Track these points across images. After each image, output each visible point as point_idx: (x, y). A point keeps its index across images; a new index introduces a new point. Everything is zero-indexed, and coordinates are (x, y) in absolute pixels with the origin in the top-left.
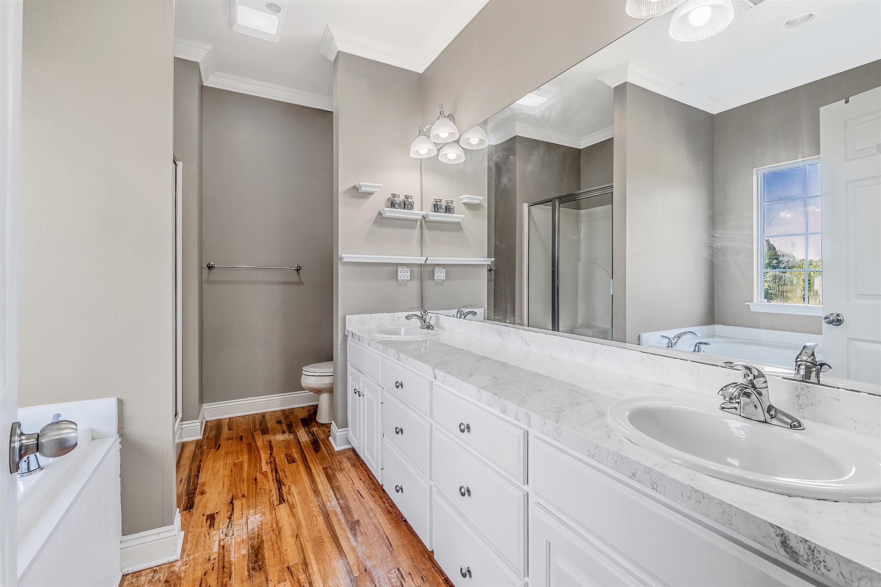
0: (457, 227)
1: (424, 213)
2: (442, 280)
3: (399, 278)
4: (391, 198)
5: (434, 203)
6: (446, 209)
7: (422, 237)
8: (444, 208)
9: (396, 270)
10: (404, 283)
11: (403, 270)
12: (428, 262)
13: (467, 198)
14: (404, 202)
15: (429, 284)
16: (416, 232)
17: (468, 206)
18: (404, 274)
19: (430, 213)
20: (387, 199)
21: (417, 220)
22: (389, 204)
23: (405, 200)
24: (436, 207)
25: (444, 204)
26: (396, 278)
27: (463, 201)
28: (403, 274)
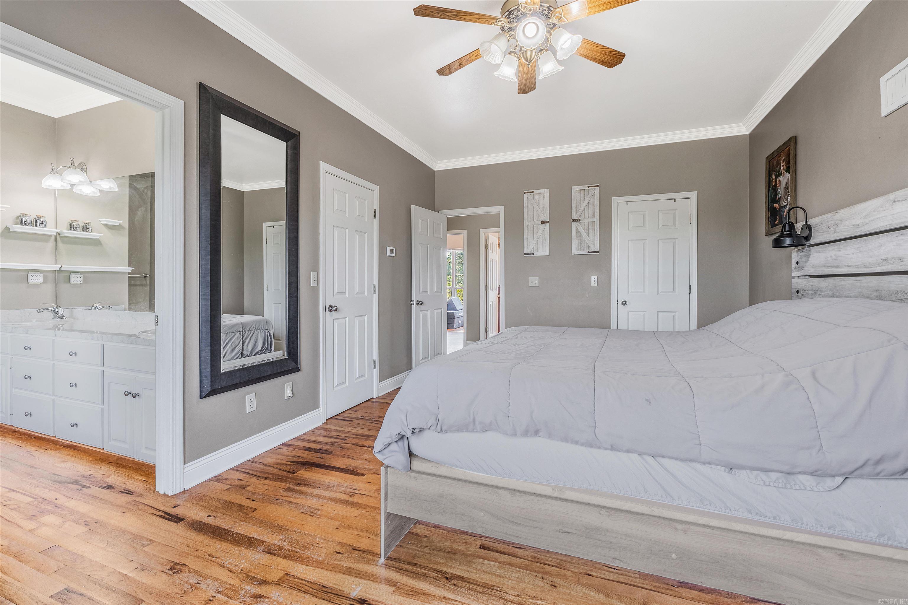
0: (97, 243)
1: (58, 231)
2: (79, 284)
3: (30, 281)
4: (20, 216)
5: (69, 222)
6: (83, 228)
7: (56, 249)
8: (81, 228)
9: (27, 276)
10: (36, 286)
11: (34, 275)
12: (62, 269)
13: (106, 221)
14: (36, 221)
15: (63, 287)
16: (51, 244)
17: (109, 227)
18: (35, 279)
19: (64, 231)
20: (15, 217)
21: (51, 236)
22: (19, 221)
23: (37, 219)
24: (72, 227)
25: (81, 224)
26: (27, 281)
27: (102, 223)
28: (32, 278)
